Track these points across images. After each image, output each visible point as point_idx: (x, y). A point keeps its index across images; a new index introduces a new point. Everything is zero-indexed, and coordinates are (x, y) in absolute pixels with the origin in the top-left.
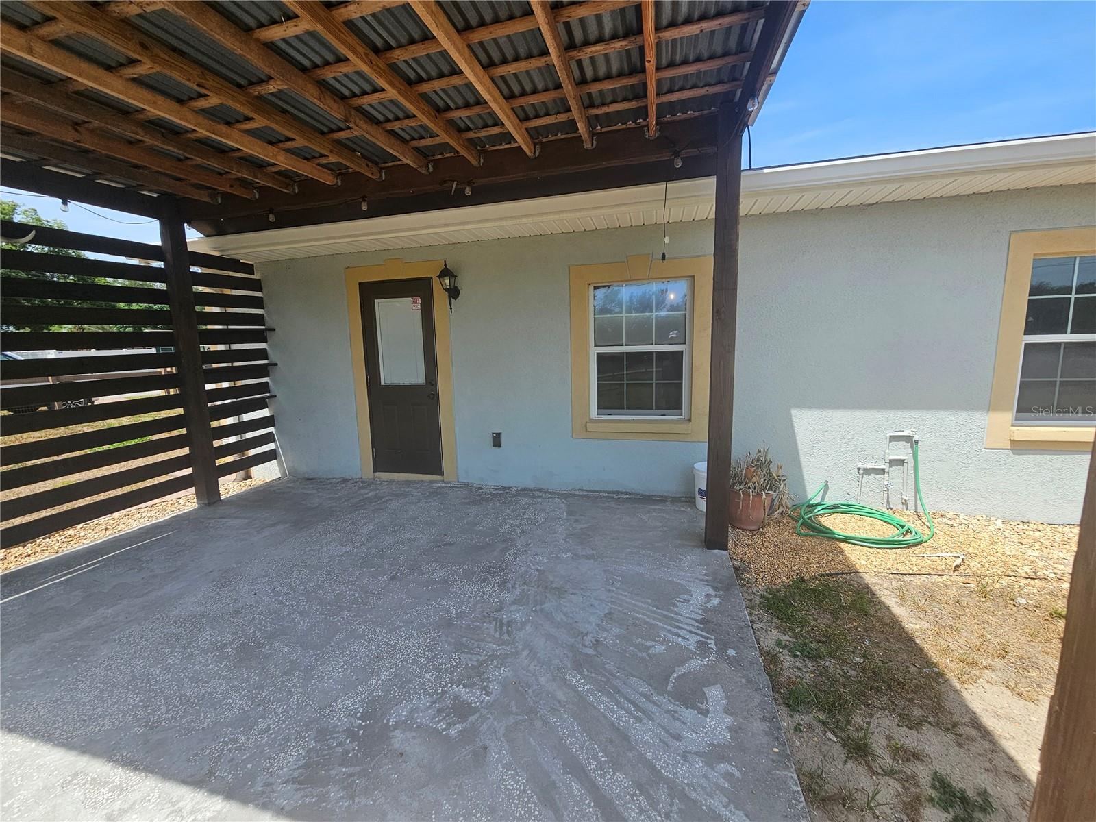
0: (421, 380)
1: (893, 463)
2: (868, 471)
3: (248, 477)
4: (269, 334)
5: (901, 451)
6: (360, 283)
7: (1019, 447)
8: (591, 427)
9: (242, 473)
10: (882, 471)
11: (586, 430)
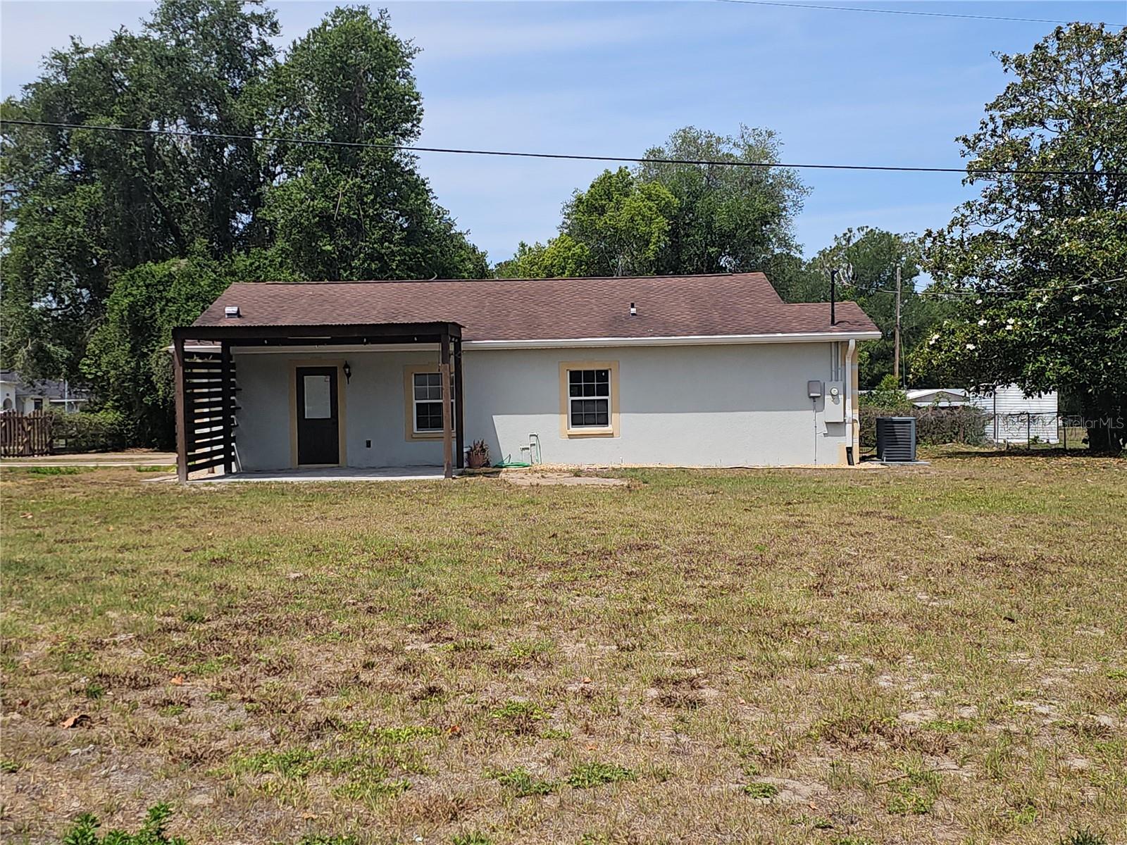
0: (327, 414)
1: (531, 445)
2: (523, 449)
3: (213, 472)
4: (237, 392)
5: (533, 441)
6: (297, 368)
7: (571, 436)
8: (414, 436)
9: (211, 469)
10: (528, 449)
11: (412, 437)
